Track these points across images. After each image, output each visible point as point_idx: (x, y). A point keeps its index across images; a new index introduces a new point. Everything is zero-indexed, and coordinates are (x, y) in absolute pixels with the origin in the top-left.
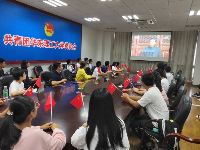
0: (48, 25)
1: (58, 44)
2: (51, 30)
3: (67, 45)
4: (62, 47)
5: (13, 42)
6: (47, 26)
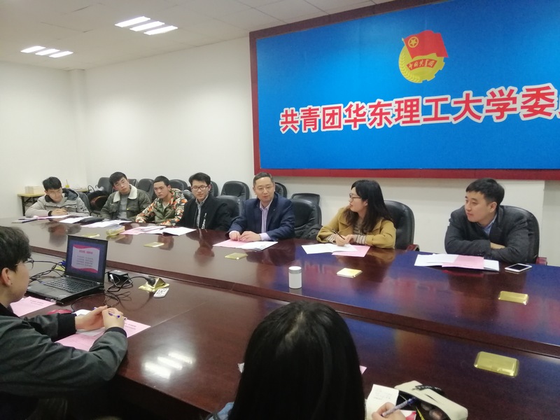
0: (413, 42)
1: (473, 104)
2: (433, 56)
3: (538, 96)
4: (501, 111)
5: (299, 124)
6: (410, 49)
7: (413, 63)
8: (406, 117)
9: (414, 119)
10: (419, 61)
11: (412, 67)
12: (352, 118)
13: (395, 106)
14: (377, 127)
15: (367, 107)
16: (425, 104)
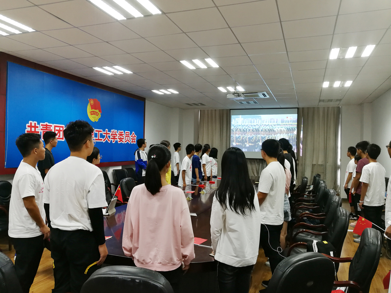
0: (92, 102)
1: (108, 135)
2: (97, 111)
3: (121, 135)
4: (114, 138)
6: (91, 105)
7: (92, 112)
16: (96, 132)
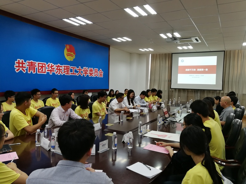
2: (72, 53)
3: (91, 71)
4: (86, 73)
5: (26, 68)
7: (68, 54)
8: (66, 72)
9: (68, 73)
10: (69, 54)
11: (68, 55)
12: (50, 70)
13: (63, 68)
14: (58, 74)
15: (55, 66)
16: (71, 68)
